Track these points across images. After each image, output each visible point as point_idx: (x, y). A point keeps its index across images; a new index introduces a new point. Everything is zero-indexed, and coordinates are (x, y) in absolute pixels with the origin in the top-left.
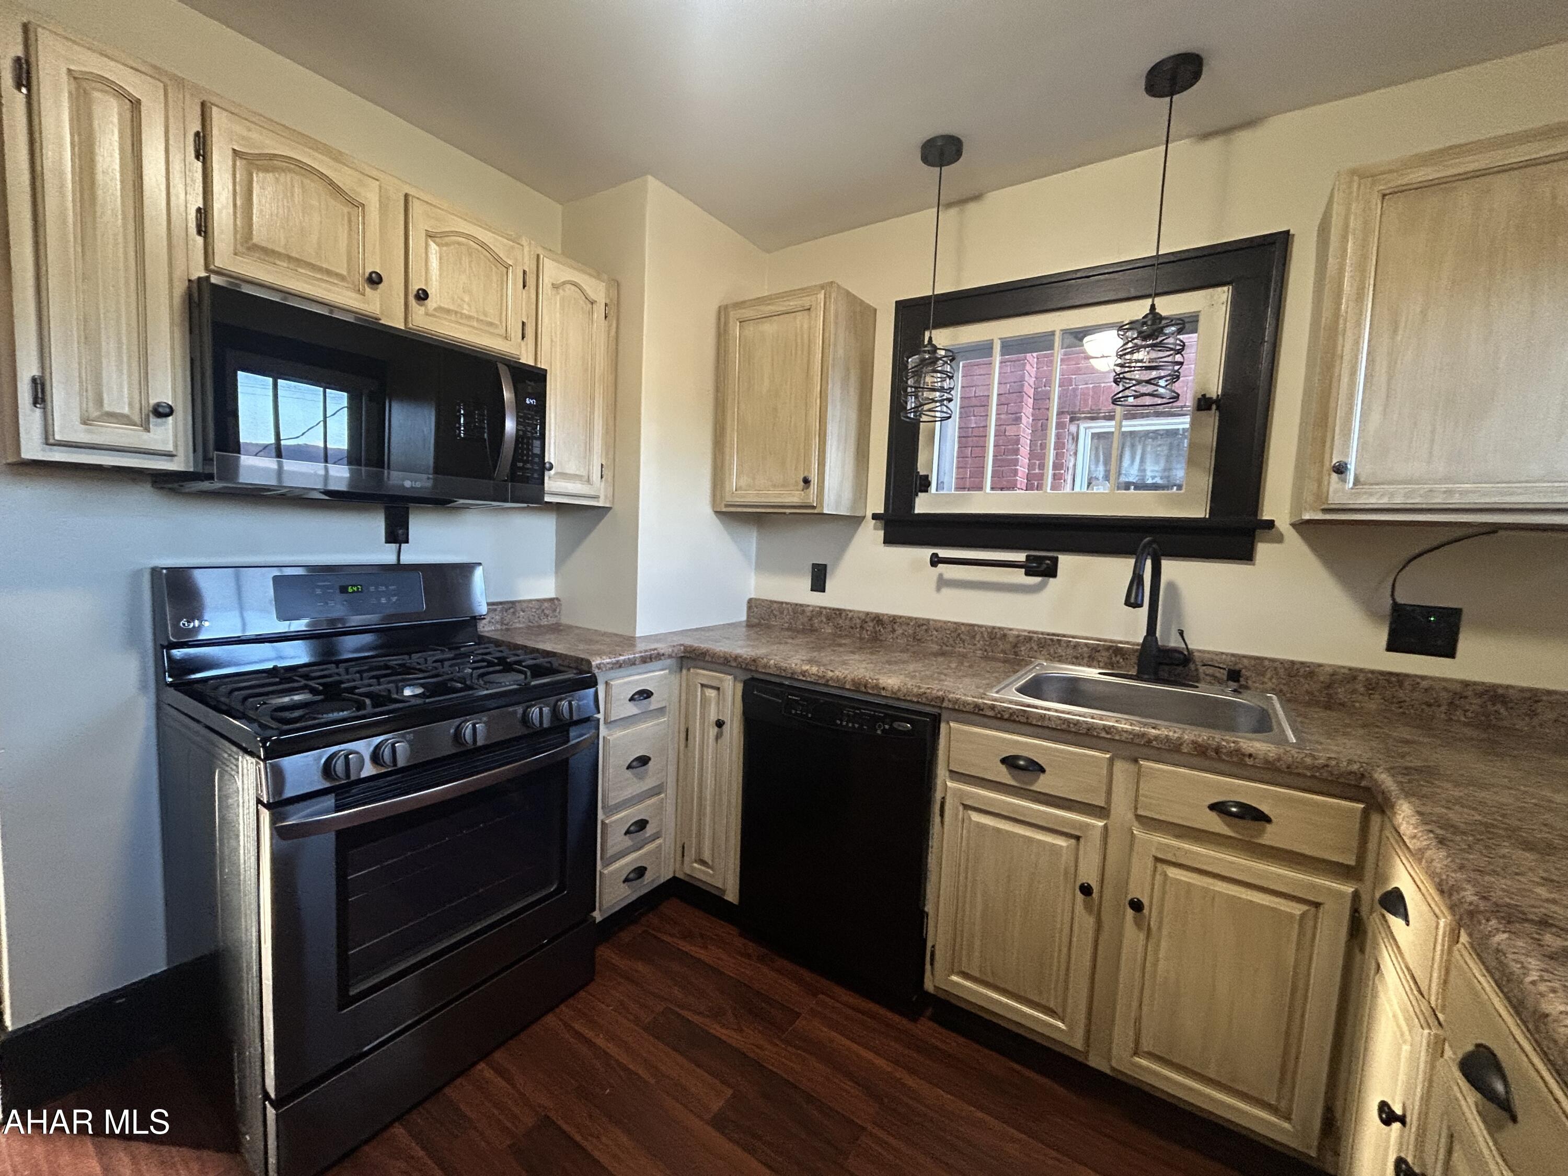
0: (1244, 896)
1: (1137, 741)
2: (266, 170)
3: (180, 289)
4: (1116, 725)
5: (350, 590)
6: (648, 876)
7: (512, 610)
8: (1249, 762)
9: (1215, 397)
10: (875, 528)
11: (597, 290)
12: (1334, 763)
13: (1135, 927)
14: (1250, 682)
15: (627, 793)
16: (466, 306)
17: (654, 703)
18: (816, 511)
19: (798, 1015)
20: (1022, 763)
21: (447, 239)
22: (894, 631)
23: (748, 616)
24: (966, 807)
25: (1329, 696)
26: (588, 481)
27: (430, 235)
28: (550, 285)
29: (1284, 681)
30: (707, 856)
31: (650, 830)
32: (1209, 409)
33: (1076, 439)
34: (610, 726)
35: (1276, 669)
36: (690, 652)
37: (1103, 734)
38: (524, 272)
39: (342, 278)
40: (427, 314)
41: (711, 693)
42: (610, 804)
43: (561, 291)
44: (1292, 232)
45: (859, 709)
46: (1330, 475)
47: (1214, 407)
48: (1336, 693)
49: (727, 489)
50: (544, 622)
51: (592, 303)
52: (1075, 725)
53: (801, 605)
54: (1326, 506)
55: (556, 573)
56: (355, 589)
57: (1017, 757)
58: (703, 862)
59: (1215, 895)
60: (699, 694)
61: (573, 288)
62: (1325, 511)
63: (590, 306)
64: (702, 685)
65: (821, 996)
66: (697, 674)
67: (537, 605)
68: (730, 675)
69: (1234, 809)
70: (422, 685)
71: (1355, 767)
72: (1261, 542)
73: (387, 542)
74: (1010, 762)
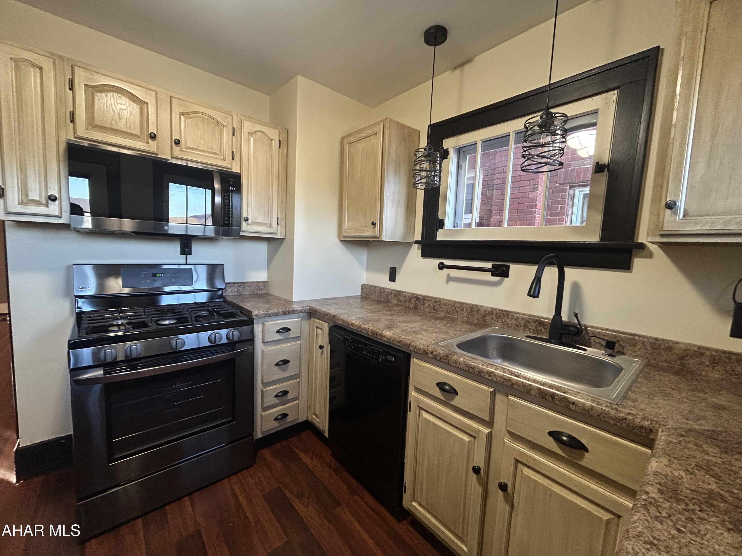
0: (569, 498)
1: (506, 383)
2: (101, 92)
3: (63, 146)
4: (495, 371)
5: (158, 275)
6: (289, 419)
7: (243, 286)
8: (573, 407)
9: (607, 163)
10: (418, 249)
11: (274, 134)
12: (630, 417)
13: (503, 500)
14: (625, 350)
15: (275, 377)
16: (201, 146)
17: (292, 334)
18: (379, 240)
19: (340, 504)
20: (447, 387)
21: (191, 115)
22: (424, 304)
23: (362, 293)
24: (421, 408)
25: (682, 365)
26: (270, 226)
27: (181, 114)
28: (247, 133)
29: (649, 352)
30: (317, 413)
31: (290, 396)
32: (603, 171)
33: (573, 199)
34: (266, 344)
35: (643, 343)
36: (312, 310)
37: (487, 376)
38: (233, 128)
39: (138, 136)
40: (181, 150)
41: (319, 331)
42: (265, 382)
43: (254, 136)
44: (661, 47)
45: (372, 346)
46: (665, 210)
47: (606, 170)
48: (689, 364)
49: (343, 229)
50: (260, 292)
51: (272, 140)
52: (473, 368)
53: (384, 288)
54: (662, 233)
55: (267, 269)
56: (160, 275)
57: (445, 384)
58: (316, 416)
59: (552, 493)
60: (315, 331)
61: (260, 133)
62: (662, 236)
63: (270, 142)
64: (317, 327)
65: (356, 496)
66: (314, 321)
67: (256, 284)
68: (326, 322)
69: (565, 438)
70: (176, 319)
71: (646, 423)
72: (636, 257)
73: (181, 254)
74: (441, 386)
